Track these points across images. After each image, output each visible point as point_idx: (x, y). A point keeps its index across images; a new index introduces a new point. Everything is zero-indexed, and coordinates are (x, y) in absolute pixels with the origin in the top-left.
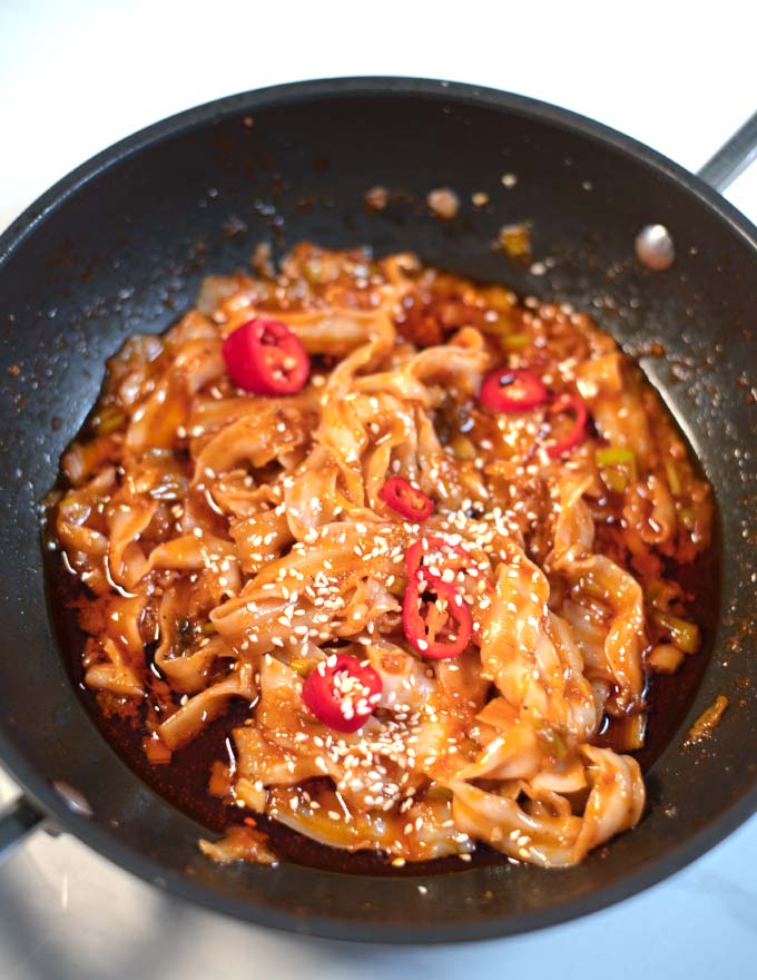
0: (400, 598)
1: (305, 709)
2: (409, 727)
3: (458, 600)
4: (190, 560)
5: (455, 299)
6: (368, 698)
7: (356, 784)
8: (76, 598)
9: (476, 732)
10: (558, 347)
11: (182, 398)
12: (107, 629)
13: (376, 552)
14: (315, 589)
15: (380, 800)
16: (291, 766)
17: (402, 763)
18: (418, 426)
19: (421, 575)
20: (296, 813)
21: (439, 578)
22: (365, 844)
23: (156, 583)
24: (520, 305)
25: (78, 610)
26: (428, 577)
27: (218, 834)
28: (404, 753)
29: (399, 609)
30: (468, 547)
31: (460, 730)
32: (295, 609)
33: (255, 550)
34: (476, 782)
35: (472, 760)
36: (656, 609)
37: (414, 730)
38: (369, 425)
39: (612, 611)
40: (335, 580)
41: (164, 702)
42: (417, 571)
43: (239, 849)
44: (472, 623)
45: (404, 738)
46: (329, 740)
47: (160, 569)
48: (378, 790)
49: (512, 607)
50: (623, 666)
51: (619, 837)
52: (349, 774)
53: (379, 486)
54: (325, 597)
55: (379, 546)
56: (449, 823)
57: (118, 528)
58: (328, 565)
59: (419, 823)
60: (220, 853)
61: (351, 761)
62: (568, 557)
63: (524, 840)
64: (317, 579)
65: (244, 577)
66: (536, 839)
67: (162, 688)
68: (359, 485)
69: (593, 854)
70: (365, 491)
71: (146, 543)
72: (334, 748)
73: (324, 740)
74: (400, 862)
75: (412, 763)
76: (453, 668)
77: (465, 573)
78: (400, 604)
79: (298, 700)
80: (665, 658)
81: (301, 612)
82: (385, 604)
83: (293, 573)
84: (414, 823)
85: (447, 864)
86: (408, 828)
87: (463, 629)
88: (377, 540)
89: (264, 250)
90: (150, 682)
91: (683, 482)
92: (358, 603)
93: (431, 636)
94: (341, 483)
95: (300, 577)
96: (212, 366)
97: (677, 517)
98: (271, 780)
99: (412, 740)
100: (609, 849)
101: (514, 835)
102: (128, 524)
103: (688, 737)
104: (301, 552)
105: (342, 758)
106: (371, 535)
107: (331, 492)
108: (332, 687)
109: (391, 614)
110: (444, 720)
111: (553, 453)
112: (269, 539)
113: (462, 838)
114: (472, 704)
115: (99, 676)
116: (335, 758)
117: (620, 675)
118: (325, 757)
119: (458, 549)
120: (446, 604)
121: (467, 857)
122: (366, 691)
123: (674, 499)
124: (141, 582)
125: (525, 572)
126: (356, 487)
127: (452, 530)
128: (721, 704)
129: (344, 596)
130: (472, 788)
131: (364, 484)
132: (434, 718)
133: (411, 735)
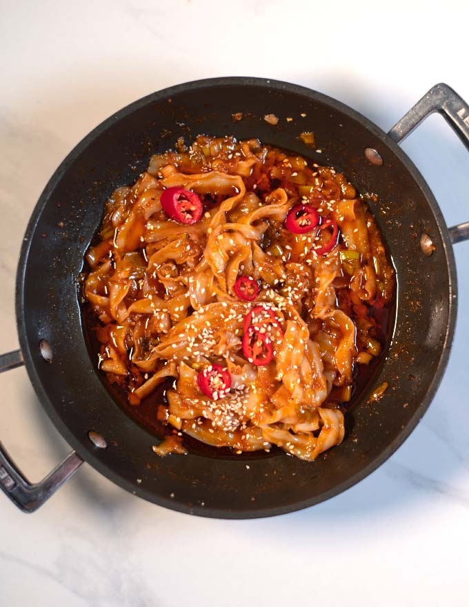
0: (242, 338)
1: (198, 389)
2: (245, 394)
3: (267, 341)
4: (147, 310)
5: (277, 163)
6: (224, 390)
7: (220, 423)
8: (96, 326)
9: (274, 400)
10: (327, 192)
11: (141, 221)
12: (109, 342)
13: (230, 317)
14: (203, 336)
15: (230, 428)
16: (192, 412)
17: (240, 414)
18: (253, 248)
19: (250, 330)
20: (194, 431)
21: (258, 331)
22: (224, 444)
23: (132, 319)
24: (310, 166)
25: (96, 331)
26: (253, 330)
27: (161, 440)
28: (242, 409)
29: (241, 343)
30: (274, 309)
31: (267, 399)
32: (194, 343)
33: (176, 313)
34: (272, 425)
35: (271, 414)
36: (362, 334)
37: (247, 396)
38: (229, 251)
39: (341, 334)
40: (211, 332)
41: (137, 377)
42: (249, 328)
43: (170, 449)
44: (273, 351)
45: (242, 401)
46: (209, 402)
47: (133, 314)
48: (229, 423)
49: (291, 346)
50: (344, 366)
51: (333, 448)
52: (217, 419)
53: (233, 285)
54: (207, 339)
55: (232, 314)
56: (261, 438)
57: (114, 295)
58: (209, 324)
59: (248, 436)
60: (161, 451)
61: (218, 412)
62: (321, 312)
63: (292, 447)
64: (204, 331)
65: (171, 323)
66: (297, 446)
67: (135, 370)
68: (224, 283)
69: (320, 455)
70: (227, 286)
71: (127, 302)
72: (211, 406)
73: (206, 402)
74: (240, 452)
75: (244, 412)
76: (265, 369)
77: (272, 325)
78: (242, 340)
79: (195, 384)
80: (363, 358)
81: (196, 345)
82: (235, 342)
83: (193, 327)
84: (245, 435)
85: (260, 453)
86: (243, 437)
87: (269, 353)
88: (232, 311)
89: (181, 140)
90: (130, 367)
91: (381, 268)
92: (222, 344)
93: (255, 356)
94: (215, 279)
95: (196, 330)
96: (155, 207)
97: (377, 285)
98: (183, 417)
99: (246, 402)
100: (328, 454)
101: (288, 444)
102: (118, 292)
103: (369, 399)
104: (197, 316)
105: (214, 410)
106: (229, 307)
107: (211, 283)
108: (209, 381)
109: (238, 345)
110: (260, 393)
111: (320, 252)
112: (182, 308)
113: (266, 444)
114: (272, 385)
115: (107, 367)
116: (211, 410)
117: (342, 371)
118: (207, 410)
119: (269, 311)
120: (261, 343)
121: (268, 451)
122: (224, 386)
123: (377, 276)
124: (126, 320)
125: (298, 326)
126: (223, 283)
127: (268, 300)
128: (385, 386)
129: (215, 339)
130: (269, 428)
131: (226, 282)
132: (255, 392)
133: (245, 398)
